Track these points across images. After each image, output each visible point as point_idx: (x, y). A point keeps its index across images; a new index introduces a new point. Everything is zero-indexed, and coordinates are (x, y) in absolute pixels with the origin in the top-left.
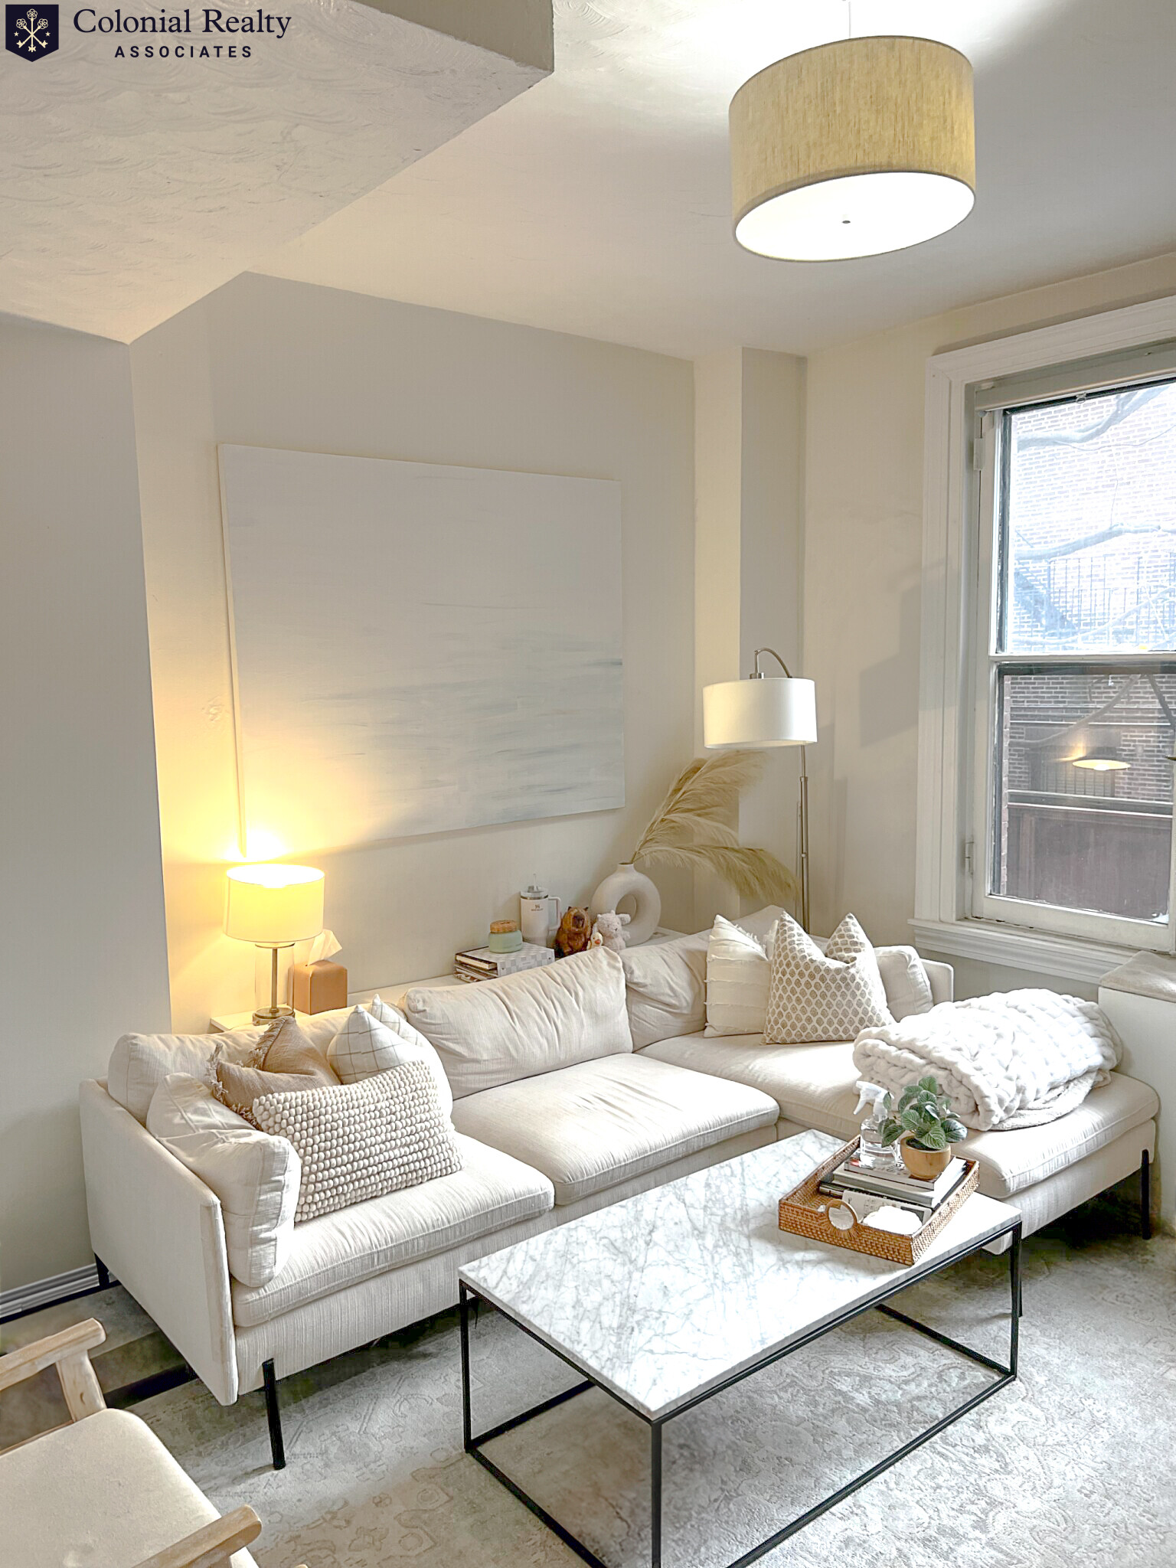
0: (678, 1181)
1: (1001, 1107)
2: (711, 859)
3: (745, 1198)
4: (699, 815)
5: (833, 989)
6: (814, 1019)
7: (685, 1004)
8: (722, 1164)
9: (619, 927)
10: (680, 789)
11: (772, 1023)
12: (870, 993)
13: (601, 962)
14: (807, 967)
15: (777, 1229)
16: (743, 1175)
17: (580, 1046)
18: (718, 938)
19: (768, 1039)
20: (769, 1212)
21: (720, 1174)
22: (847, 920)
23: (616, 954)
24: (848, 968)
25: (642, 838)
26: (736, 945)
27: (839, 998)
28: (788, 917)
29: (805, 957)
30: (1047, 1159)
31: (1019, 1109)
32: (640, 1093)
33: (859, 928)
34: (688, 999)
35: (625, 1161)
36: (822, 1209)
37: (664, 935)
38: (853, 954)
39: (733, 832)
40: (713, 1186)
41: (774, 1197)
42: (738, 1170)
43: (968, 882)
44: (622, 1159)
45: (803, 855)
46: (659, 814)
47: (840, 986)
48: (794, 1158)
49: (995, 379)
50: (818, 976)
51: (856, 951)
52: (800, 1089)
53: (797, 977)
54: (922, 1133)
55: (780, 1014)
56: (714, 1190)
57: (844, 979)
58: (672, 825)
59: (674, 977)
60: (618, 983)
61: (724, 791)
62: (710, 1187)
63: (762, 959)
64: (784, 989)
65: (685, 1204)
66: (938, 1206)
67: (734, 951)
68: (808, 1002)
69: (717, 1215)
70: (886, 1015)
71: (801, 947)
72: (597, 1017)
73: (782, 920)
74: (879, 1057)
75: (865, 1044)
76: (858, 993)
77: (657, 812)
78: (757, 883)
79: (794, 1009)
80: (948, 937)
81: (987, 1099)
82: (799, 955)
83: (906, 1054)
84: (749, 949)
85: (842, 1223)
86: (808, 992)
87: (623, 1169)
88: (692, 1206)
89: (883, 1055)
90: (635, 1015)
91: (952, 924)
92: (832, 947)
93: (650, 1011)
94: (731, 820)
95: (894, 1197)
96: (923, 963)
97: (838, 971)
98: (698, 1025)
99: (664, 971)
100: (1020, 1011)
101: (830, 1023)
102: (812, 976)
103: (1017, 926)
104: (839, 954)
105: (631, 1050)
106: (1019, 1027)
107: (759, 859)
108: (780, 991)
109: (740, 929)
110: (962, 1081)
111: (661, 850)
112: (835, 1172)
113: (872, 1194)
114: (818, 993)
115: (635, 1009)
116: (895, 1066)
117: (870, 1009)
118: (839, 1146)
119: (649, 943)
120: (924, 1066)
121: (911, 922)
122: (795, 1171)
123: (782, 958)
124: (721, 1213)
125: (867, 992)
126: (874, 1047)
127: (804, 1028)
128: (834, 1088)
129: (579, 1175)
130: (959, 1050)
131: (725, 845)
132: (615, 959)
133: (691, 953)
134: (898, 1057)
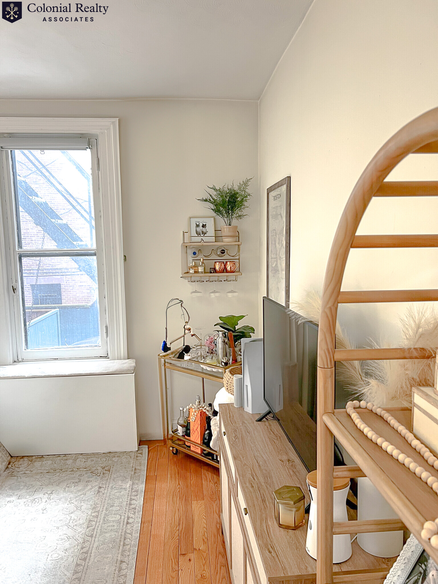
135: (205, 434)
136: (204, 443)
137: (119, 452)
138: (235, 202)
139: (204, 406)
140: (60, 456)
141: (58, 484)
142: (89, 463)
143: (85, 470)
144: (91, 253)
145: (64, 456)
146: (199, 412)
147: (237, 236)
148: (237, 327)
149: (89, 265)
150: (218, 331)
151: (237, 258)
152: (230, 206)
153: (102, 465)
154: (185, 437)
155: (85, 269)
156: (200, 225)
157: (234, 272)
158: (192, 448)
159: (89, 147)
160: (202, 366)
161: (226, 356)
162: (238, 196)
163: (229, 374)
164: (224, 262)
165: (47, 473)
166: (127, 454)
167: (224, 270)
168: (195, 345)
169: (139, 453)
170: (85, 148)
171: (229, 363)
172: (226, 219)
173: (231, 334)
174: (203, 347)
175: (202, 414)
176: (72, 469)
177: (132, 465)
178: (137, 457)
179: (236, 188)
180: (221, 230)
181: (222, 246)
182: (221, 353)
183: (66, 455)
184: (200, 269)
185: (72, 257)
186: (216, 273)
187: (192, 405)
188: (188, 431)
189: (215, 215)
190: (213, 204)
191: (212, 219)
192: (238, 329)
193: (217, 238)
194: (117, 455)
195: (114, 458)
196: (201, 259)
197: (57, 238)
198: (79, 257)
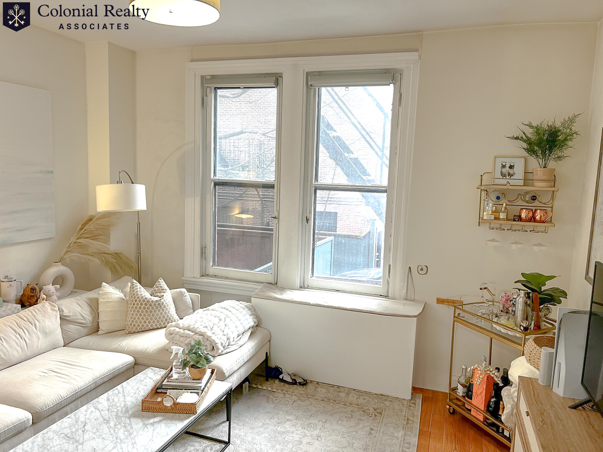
0: (94, 400)
1: (222, 346)
2: (98, 258)
3: (125, 401)
4: (92, 240)
5: (155, 309)
6: (147, 322)
7: (89, 322)
8: (113, 389)
9: (54, 291)
10: (83, 228)
11: (129, 325)
12: (169, 309)
13: (47, 308)
14: (144, 301)
15: (141, 412)
16: (123, 392)
17: (38, 348)
18: (104, 292)
19: (127, 332)
20: (137, 405)
21: (113, 393)
22: (159, 280)
23: (54, 304)
24: (161, 300)
25: (65, 250)
26: (111, 295)
27: (157, 312)
28: (135, 281)
29: (143, 297)
30: (238, 362)
31: (228, 346)
32: (71, 365)
33: (164, 283)
34: (90, 319)
35: (66, 396)
36: (159, 399)
37: (76, 292)
38: (162, 294)
39: (107, 246)
40: (111, 400)
41: (138, 398)
42: (121, 390)
43: (204, 262)
44: (65, 396)
45: (139, 255)
46: (73, 239)
47: (158, 307)
48: (145, 380)
49: (212, 76)
50: (148, 304)
51: (163, 292)
52: (144, 351)
53: (140, 305)
54: (198, 362)
55: (133, 321)
56: (111, 401)
57: (159, 304)
58: (80, 244)
59: (83, 311)
60: (56, 316)
61: (104, 229)
62: (110, 400)
63: (123, 299)
64: (134, 311)
65: (99, 410)
66: (204, 389)
67: (111, 297)
68: (145, 315)
69: (114, 412)
70: (176, 317)
71: (141, 293)
72: (45, 333)
73: (132, 282)
74: (176, 334)
75: (170, 330)
76: (165, 309)
77: (72, 239)
78: (119, 267)
79: (139, 318)
80: (197, 283)
81: (217, 344)
82: (140, 296)
83: (187, 332)
84: (118, 296)
85: (168, 403)
86: (145, 311)
87: (66, 400)
88: (102, 410)
89: (178, 333)
90: (65, 330)
91: (199, 278)
92: (154, 292)
93: (72, 327)
94: (107, 241)
95: (187, 389)
96: (189, 294)
97: (157, 301)
98: (95, 330)
99: (79, 309)
100: (226, 310)
101: (154, 322)
102: (146, 304)
103: (222, 277)
104: (157, 294)
105: (63, 345)
106: (227, 316)
107: (119, 256)
108: (132, 312)
109: (113, 287)
110: (208, 339)
111: (75, 256)
112: (163, 383)
113: (178, 389)
114: (149, 311)
115: (64, 327)
116: (183, 337)
117: (169, 315)
118: (163, 372)
119: (69, 296)
120: (194, 335)
121: (183, 278)
122: (145, 386)
123: (133, 298)
124: (116, 410)
125: (168, 308)
126: (174, 330)
127: (143, 326)
128: (158, 348)
129: (44, 407)
130: (206, 327)
131: (105, 252)
132: (54, 306)
133: (91, 300)
134: (184, 333)
135: (490, 401)
136: (488, 410)
137: (392, 397)
138: (555, 141)
139: (493, 370)
140: (333, 387)
141: (331, 414)
142: (361, 401)
143: (357, 407)
144: (382, 190)
145: (337, 388)
146: (486, 376)
147: (553, 180)
148: (543, 288)
149: (378, 201)
150: (519, 290)
151: (550, 206)
152: (547, 146)
153: (374, 406)
154: (465, 398)
155: (374, 206)
156: (506, 166)
157: (544, 223)
158: (472, 413)
159: (393, 82)
160: (494, 326)
161: (527, 320)
162: (559, 134)
163: (533, 343)
164: (532, 209)
165: (322, 400)
166: (399, 400)
167: (531, 219)
168: (486, 300)
169: (411, 403)
170: (389, 84)
171: (529, 328)
172: (540, 161)
173: (537, 295)
174: (495, 303)
175: (489, 378)
176: (345, 402)
177: (404, 414)
178: (410, 406)
179: (558, 124)
180: (532, 173)
181: (532, 191)
182: (520, 315)
183: (340, 387)
184: (502, 216)
185: (362, 193)
186: (521, 221)
187: (478, 366)
188: (470, 393)
189: (528, 155)
190: (525, 142)
191: (523, 159)
192: (544, 291)
193: (527, 181)
194: (389, 399)
195: (386, 402)
196: (504, 204)
197: (350, 173)
198: (370, 193)
